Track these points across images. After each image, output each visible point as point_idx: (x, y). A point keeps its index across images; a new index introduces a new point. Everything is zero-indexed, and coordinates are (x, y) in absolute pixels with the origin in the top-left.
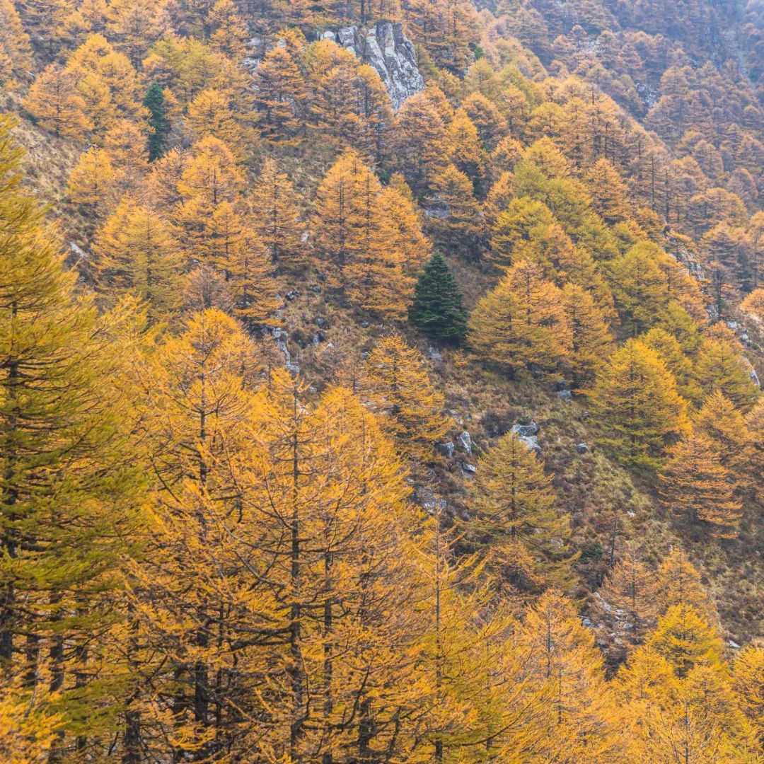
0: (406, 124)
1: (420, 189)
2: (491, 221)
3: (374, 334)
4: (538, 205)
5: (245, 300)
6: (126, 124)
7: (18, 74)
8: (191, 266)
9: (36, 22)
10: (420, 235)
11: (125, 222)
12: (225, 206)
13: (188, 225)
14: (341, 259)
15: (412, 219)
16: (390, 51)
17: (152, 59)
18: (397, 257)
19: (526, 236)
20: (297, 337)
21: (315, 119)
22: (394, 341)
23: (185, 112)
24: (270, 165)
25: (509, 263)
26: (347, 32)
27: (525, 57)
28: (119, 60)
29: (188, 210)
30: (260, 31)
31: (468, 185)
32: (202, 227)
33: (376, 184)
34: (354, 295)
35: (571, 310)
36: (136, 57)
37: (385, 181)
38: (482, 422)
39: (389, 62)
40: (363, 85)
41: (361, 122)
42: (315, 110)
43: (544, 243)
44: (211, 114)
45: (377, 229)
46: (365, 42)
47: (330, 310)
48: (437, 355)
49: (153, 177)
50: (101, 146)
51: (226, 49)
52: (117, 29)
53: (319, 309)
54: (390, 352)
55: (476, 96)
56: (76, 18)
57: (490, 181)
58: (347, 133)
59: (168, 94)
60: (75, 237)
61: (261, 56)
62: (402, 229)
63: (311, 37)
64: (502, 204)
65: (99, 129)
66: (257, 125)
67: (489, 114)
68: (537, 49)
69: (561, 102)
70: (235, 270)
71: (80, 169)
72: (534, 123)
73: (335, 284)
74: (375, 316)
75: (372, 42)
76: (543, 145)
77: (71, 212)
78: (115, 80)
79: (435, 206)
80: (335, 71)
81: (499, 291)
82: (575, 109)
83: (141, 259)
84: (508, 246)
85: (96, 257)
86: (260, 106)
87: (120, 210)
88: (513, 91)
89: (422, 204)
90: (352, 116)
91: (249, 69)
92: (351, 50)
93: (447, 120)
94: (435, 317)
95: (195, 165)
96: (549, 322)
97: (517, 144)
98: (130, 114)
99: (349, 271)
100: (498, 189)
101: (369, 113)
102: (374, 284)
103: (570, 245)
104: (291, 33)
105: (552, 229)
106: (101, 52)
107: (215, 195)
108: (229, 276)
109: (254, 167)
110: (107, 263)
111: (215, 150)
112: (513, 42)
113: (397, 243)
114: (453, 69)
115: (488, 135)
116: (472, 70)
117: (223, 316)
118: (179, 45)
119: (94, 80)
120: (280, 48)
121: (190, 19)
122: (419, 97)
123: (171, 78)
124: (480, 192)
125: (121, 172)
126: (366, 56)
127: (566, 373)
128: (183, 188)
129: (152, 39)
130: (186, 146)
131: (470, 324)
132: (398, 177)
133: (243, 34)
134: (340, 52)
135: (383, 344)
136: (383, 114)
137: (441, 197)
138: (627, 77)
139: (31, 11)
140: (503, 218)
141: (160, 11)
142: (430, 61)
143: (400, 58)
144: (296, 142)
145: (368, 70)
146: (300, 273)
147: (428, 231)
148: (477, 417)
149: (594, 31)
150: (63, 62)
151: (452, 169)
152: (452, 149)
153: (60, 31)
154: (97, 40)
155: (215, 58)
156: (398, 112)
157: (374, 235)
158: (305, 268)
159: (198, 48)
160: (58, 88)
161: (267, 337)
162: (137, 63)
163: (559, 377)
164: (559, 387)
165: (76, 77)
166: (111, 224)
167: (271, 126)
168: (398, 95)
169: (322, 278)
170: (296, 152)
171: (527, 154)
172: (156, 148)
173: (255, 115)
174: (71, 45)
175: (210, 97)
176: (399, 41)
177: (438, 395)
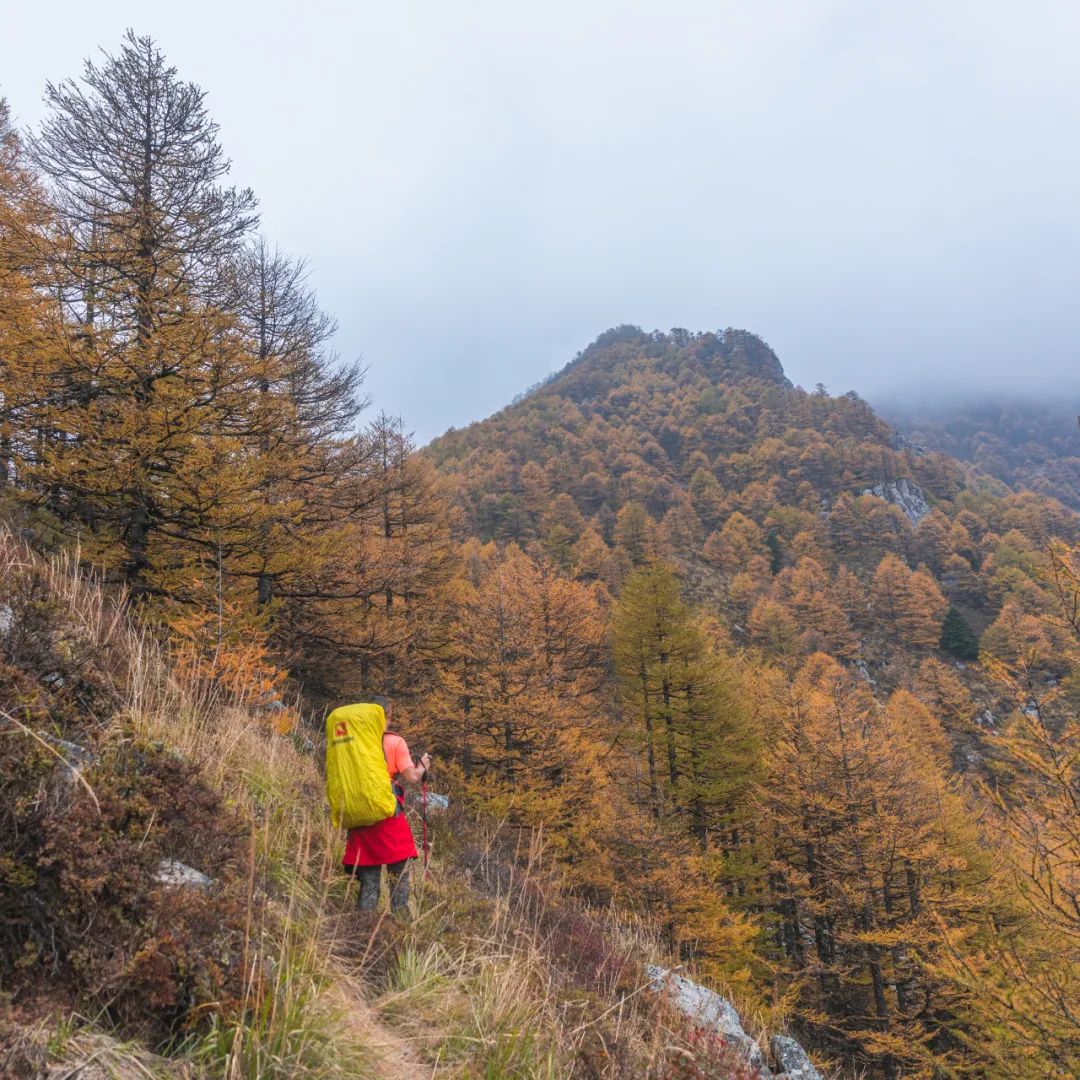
0: (922, 534)
1: (937, 571)
2: (986, 583)
3: (920, 657)
4: (1015, 570)
5: (837, 646)
6: (757, 557)
7: (697, 539)
8: (803, 629)
9: (703, 511)
10: (940, 597)
11: (762, 610)
12: (818, 595)
13: (799, 608)
14: (893, 616)
15: (934, 588)
16: (906, 494)
17: (768, 520)
18: (926, 611)
19: (1010, 589)
20: (872, 663)
21: (866, 539)
22: (932, 660)
23: (790, 546)
24: (842, 569)
25: (1001, 607)
26: (879, 488)
27: (997, 484)
28: (749, 523)
29: (798, 599)
30: (826, 496)
31: (967, 564)
32: (806, 608)
33: (908, 571)
34: (903, 636)
35: (1047, 631)
36: (759, 520)
37: (913, 568)
38: (999, 704)
39: (906, 501)
40: (893, 517)
41: (893, 536)
42: (864, 534)
43: (1023, 593)
44: (805, 545)
45: (910, 596)
46: (890, 492)
47: (890, 646)
48: (962, 667)
49: (776, 583)
50: (745, 571)
51: (809, 508)
52: (747, 507)
53: (883, 646)
54: (931, 667)
55: (966, 512)
56: (724, 505)
57: (981, 559)
58: (887, 544)
59: (779, 537)
60: (737, 621)
61: (829, 509)
62: (928, 594)
63: (857, 494)
64: (991, 572)
65: (743, 562)
66: (833, 547)
67: (974, 521)
68: (1004, 478)
69: (1020, 507)
70: (830, 629)
71: (735, 584)
72: (1005, 522)
73: (891, 631)
74: (919, 647)
75: (895, 491)
76: (1014, 534)
77: (733, 608)
78: (749, 535)
79: (948, 579)
80: (874, 511)
81: (996, 624)
82: (1031, 510)
83: (774, 629)
84: (999, 596)
85: (749, 631)
86: (833, 537)
87: (759, 604)
88: (987, 505)
89: (939, 579)
90: (888, 534)
91: (824, 518)
92: (882, 498)
93: (948, 528)
94: (957, 644)
95: (799, 574)
96: (1034, 639)
97: (995, 536)
98: (759, 551)
99: (900, 622)
100: (987, 563)
101: (898, 531)
102: (915, 628)
103: (1040, 591)
104: (845, 494)
105: (1028, 583)
106: (740, 521)
107: (812, 589)
108: (826, 633)
109: (834, 570)
110: (755, 633)
111: (809, 564)
112: (986, 477)
113: (926, 603)
114: (948, 498)
115: (976, 533)
116: (959, 496)
117: (825, 656)
118: (783, 511)
119: (738, 537)
120: (840, 503)
121: (787, 496)
122: (928, 517)
123: (780, 528)
124: (976, 565)
125: (757, 584)
126: (892, 499)
127: (1051, 670)
128: (793, 588)
129: (766, 510)
130: (793, 564)
131: (980, 646)
132: (922, 565)
133: (818, 499)
134: (876, 500)
135: (925, 664)
136: (908, 531)
137: (952, 573)
138: (1067, 485)
139: (701, 505)
140: (994, 581)
141: (769, 494)
142: (932, 496)
143: (913, 498)
144: (856, 553)
145: (895, 508)
146: (869, 626)
147: (945, 593)
148: (994, 701)
149: (1040, 462)
150: (720, 530)
151: (955, 556)
152: (953, 544)
153: (717, 514)
154: (738, 515)
155: (803, 514)
156: (915, 528)
157: (910, 600)
158: (872, 624)
159: (793, 510)
160: (717, 543)
161: (852, 664)
162: (760, 524)
163: (1047, 673)
164: (1047, 679)
165: (727, 536)
166: (755, 613)
167: (840, 546)
168: (916, 519)
169: (882, 628)
170: (858, 559)
171: (1002, 541)
172: (775, 568)
173: (829, 542)
174: (724, 520)
175: (802, 536)
176: (911, 488)
177: (966, 690)
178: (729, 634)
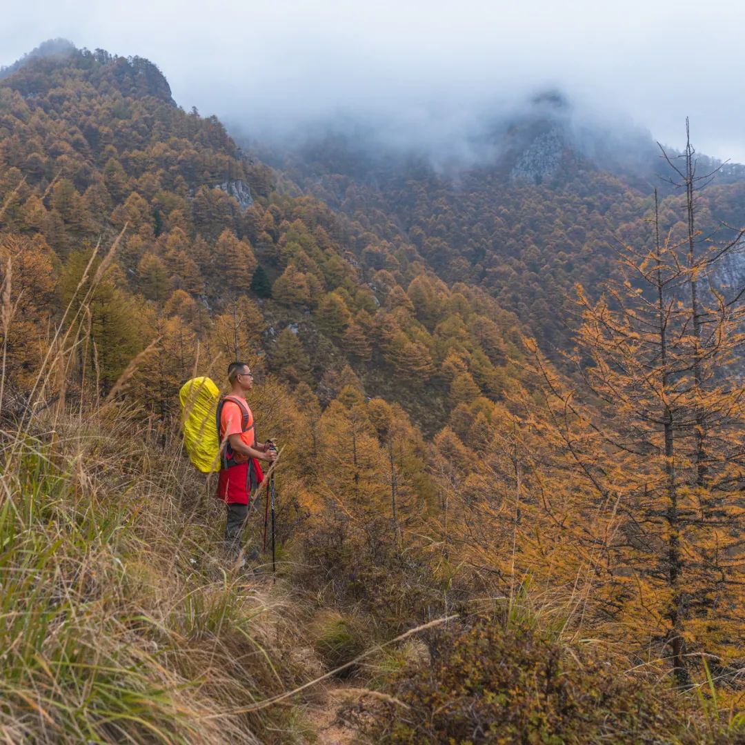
0: (247, 218)
1: (253, 241)
2: (280, 251)
3: (238, 295)
4: (296, 244)
5: (191, 286)
6: (146, 225)
7: (107, 208)
8: (172, 274)
9: (113, 188)
10: (253, 258)
11: (148, 260)
12: (183, 252)
13: (171, 260)
14: (225, 268)
15: (250, 253)
16: (241, 191)
17: (155, 200)
18: (244, 267)
19: (292, 256)
20: (210, 297)
21: (214, 218)
22: (245, 297)
23: (168, 218)
24: (198, 236)
25: (286, 266)
26: (224, 185)
27: (294, 187)
28: (142, 201)
29: (169, 255)
30: (192, 187)
31: (270, 239)
32: (175, 260)
33: (237, 240)
34: (230, 281)
35: (309, 282)
36: (149, 199)
37: (240, 239)
38: (278, 324)
39: (240, 195)
40: (231, 205)
41: (230, 218)
42: (213, 214)
43: (299, 259)
44: (176, 219)
45: (237, 257)
46: (231, 188)
47: (222, 287)
48: (261, 301)
49: (157, 243)
50: (138, 233)
51: (182, 195)
52: (142, 189)
53: (218, 287)
54: (244, 301)
55: (273, 205)
56: (127, 186)
57: (279, 236)
58: (226, 221)
59: (161, 212)
60: (130, 267)
61: (193, 196)
62: (247, 256)
63: (211, 187)
64: (283, 245)
65: (137, 227)
66: (193, 222)
67: (277, 212)
68: (298, 183)
69: (304, 205)
70: (188, 275)
71: (131, 242)
72: (294, 214)
73: (223, 277)
74: (239, 289)
75: (234, 188)
76: (298, 222)
77: (128, 257)
78: (142, 209)
79: (259, 247)
80: (220, 200)
81: (282, 277)
82: (309, 208)
83: (154, 273)
84: (286, 260)
85: (138, 274)
86: (194, 214)
87: (146, 256)
88: (285, 202)
89: (254, 246)
90: (228, 216)
91: (189, 201)
92: (226, 192)
93: (262, 215)
94: (260, 287)
95: (172, 238)
96: (301, 287)
97: (288, 222)
98: (148, 221)
99: (229, 272)
100: (281, 239)
101: (234, 215)
102: (237, 277)
103: (308, 259)
104: (204, 187)
105: (302, 253)
106: (137, 199)
107: (179, 249)
108: (185, 277)
109: (193, 236)
110: (142, 275)
111: (178, 232)
112: (289, 182)
113: (245, 262)
114: (265, 195)
115: (278, 219)
116: (271, 195)
117: (183, 292)
118: (164, 194)
119: (134, 209)
120: (200, 193)
121: (167, 184)
122: (252, 207)
123: (161, 206)
124: (275, 240)
125: (145, 243)
126: (231, 193)
127: (308, 306)
128: (168, 247)
129: (154, 192)
130: (168, 231)
131: (273, 289)
132: (245, 237)
133: (186, 188)
134: (222, 193)
135: (241, 298)
136: (239, 214)
137: (261, 244)
138: (332, 192)
139: (111, 185)
140: (284, 250)
141: (157, 182)
142: (255, 193)
143: (244, 193)
144: (208, 227)
145: (233, 199)
146: (211, 274)
147: (257, 256)
148: (276, 322)
149: (319, 175)
150: (123, 204)
151: (265, 233)
152: (264, 225)
153: (121, 191)
154: (135, 194)
155: (177, 197)
156: (244, 213)
157: (236, 259)
158: (212, 273)
159: (171, 195)
160: (121, 213)
161: (199, 298)
162: (149, 202)
163: (305, 307)
164: (305, 310)
165: (128, 208)
166: (142, 262)
167: (198, 221)
168: (245, 207)
169: (218, 276)
170: (209, 230)
171: (291, 225)
172: (157, 233)
173: (192, 218)
174: (126, 196)
175: (176, 212)
176: (243, 187)
177: (262, 316)
178: (125, 275)
